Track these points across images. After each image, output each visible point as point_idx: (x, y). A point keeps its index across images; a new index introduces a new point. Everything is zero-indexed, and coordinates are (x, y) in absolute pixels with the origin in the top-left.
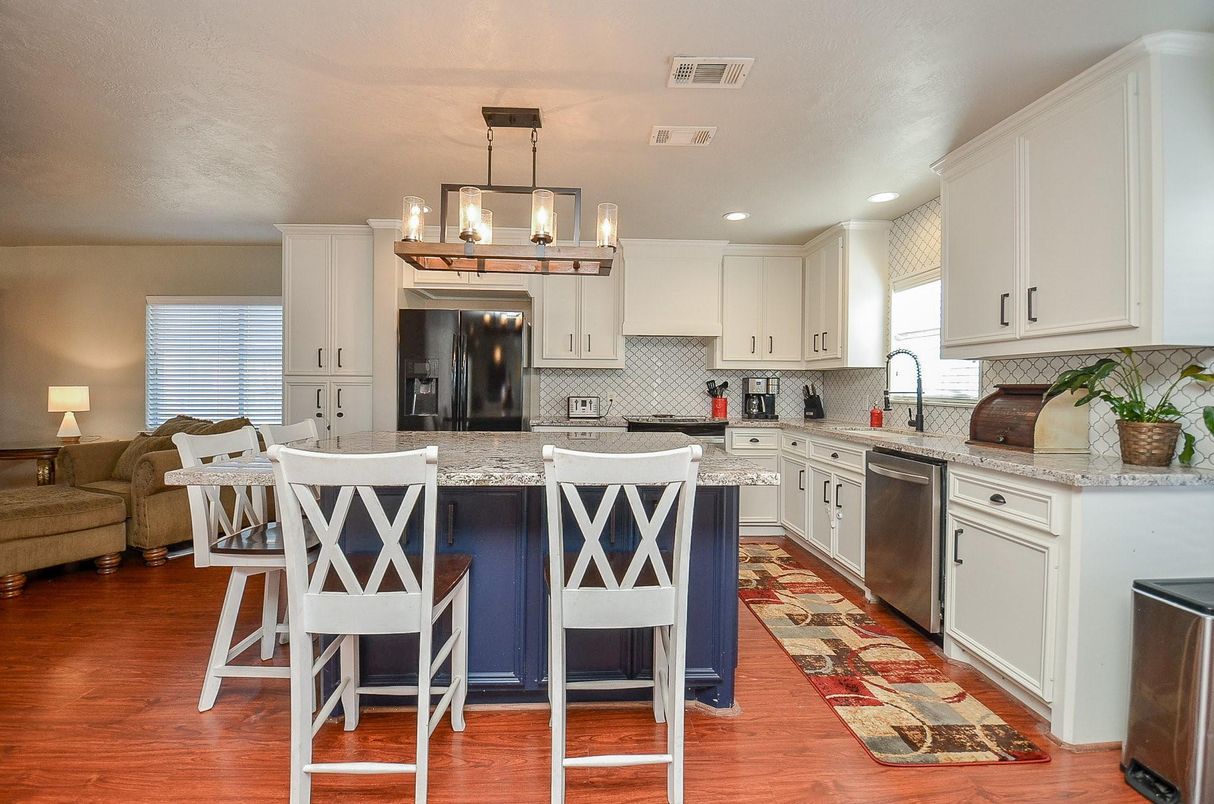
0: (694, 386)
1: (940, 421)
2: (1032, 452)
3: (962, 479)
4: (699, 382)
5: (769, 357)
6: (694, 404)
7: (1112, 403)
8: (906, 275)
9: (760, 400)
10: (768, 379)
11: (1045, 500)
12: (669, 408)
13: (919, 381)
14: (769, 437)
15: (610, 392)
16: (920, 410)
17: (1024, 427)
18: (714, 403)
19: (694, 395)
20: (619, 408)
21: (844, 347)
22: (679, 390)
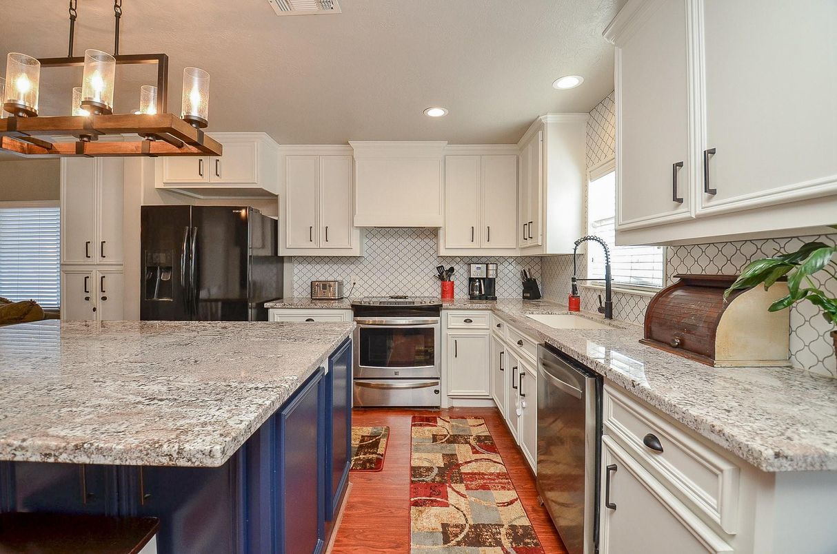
0: (426, 271)
1: (628, 309)
2: (712, 365)
3: (617, 402)
4: (431, 267)
5: (486, 245)
6: (427, 286)
7: (825, 308)
8: (600, 163)
9: (480, 282)
10: (487, 265)
11: (715, 473)
12: (405, 289)
13: (608, 268)
14: (482, 318)
15: (353, 276)
16: (609, 297)
17: (703, 329)
18: (443, 286)
19: (427, 278)
20: (361, 290)
21: (544, 235)
22: (414, 274)
